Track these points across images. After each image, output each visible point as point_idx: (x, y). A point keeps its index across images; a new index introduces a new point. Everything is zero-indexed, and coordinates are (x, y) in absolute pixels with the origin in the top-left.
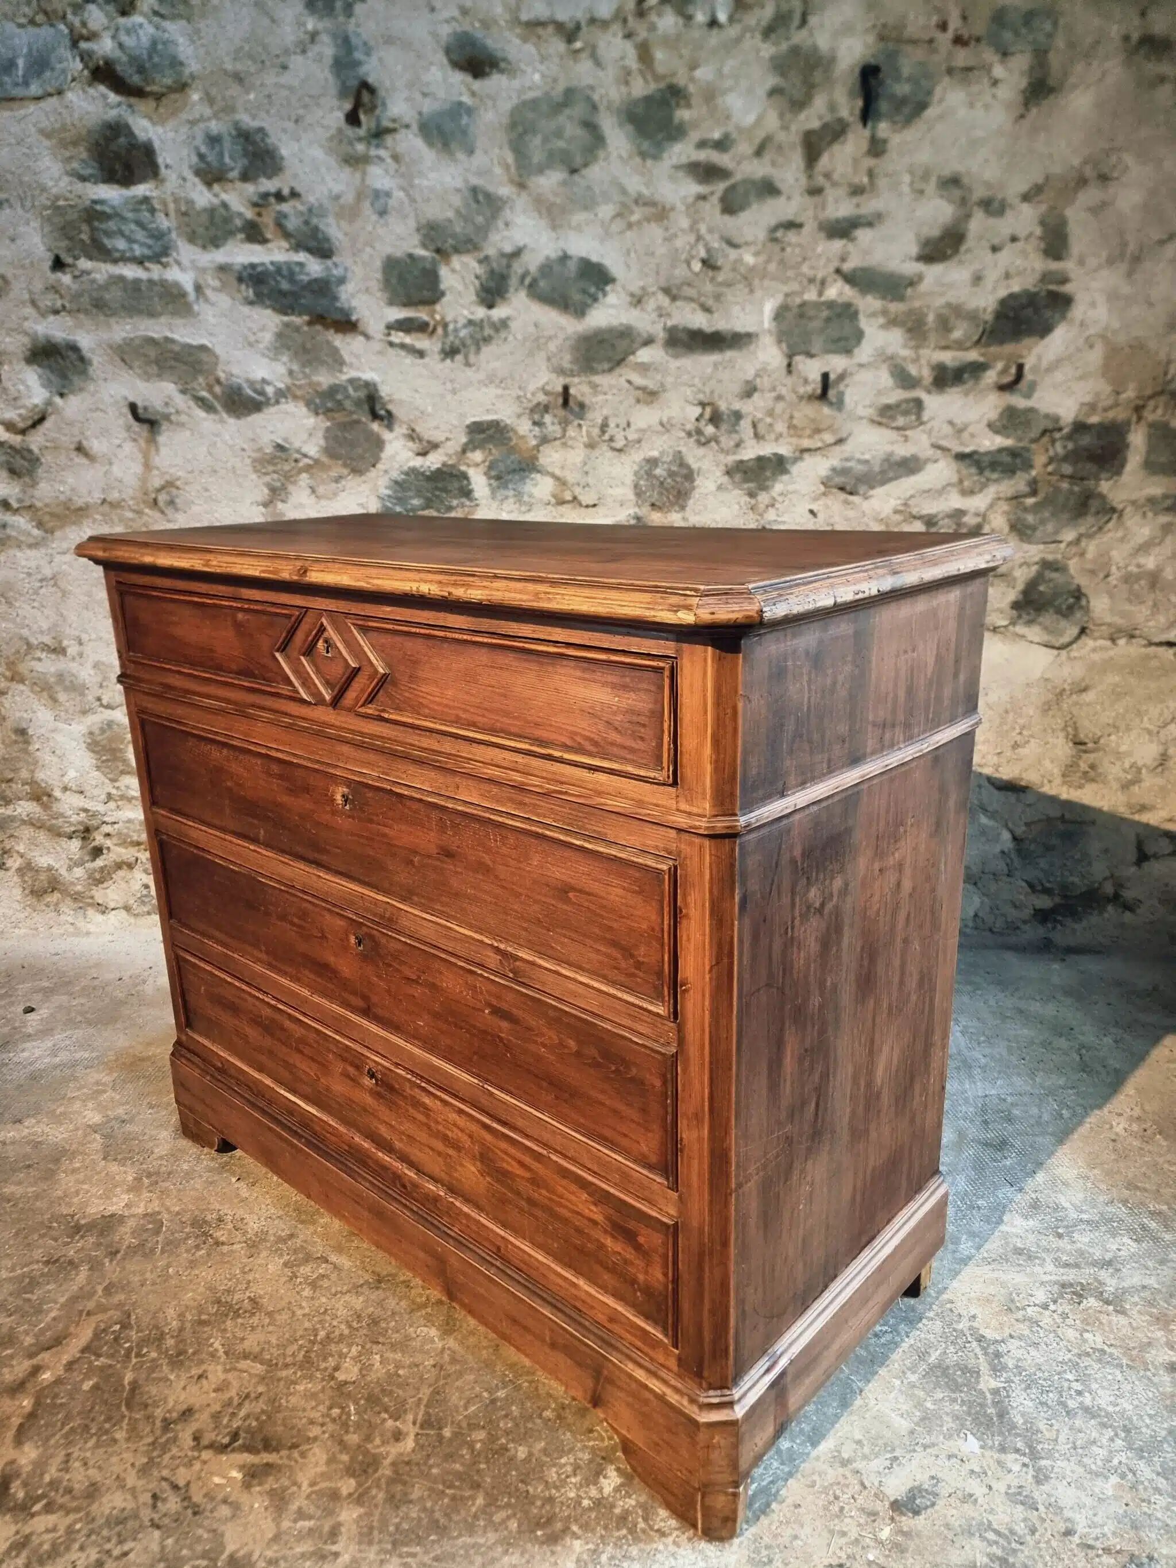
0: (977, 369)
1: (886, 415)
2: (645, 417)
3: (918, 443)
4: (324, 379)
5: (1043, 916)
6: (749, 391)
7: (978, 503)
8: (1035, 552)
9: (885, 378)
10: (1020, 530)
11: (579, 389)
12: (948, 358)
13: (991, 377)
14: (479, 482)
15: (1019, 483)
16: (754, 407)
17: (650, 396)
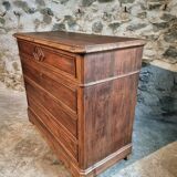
0: (159, 6)
1: (139, 15)
2: (95, 15)
3: (146, 21)
4: (43, 7)
5: (164, 115)
6: (113, 10)
7: (157, 33)
8: (169, 44)
9: (140, 8)
10: (166, 39)
11: (83, 10)
12: (152, 4)
13: (161, 8)
14: (67, 26)
15: (166, 30)
16: (114, 13)
17: (95, 11)
